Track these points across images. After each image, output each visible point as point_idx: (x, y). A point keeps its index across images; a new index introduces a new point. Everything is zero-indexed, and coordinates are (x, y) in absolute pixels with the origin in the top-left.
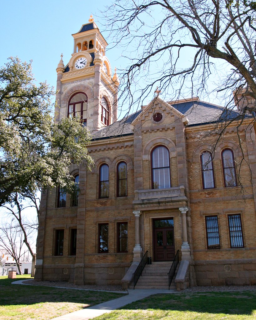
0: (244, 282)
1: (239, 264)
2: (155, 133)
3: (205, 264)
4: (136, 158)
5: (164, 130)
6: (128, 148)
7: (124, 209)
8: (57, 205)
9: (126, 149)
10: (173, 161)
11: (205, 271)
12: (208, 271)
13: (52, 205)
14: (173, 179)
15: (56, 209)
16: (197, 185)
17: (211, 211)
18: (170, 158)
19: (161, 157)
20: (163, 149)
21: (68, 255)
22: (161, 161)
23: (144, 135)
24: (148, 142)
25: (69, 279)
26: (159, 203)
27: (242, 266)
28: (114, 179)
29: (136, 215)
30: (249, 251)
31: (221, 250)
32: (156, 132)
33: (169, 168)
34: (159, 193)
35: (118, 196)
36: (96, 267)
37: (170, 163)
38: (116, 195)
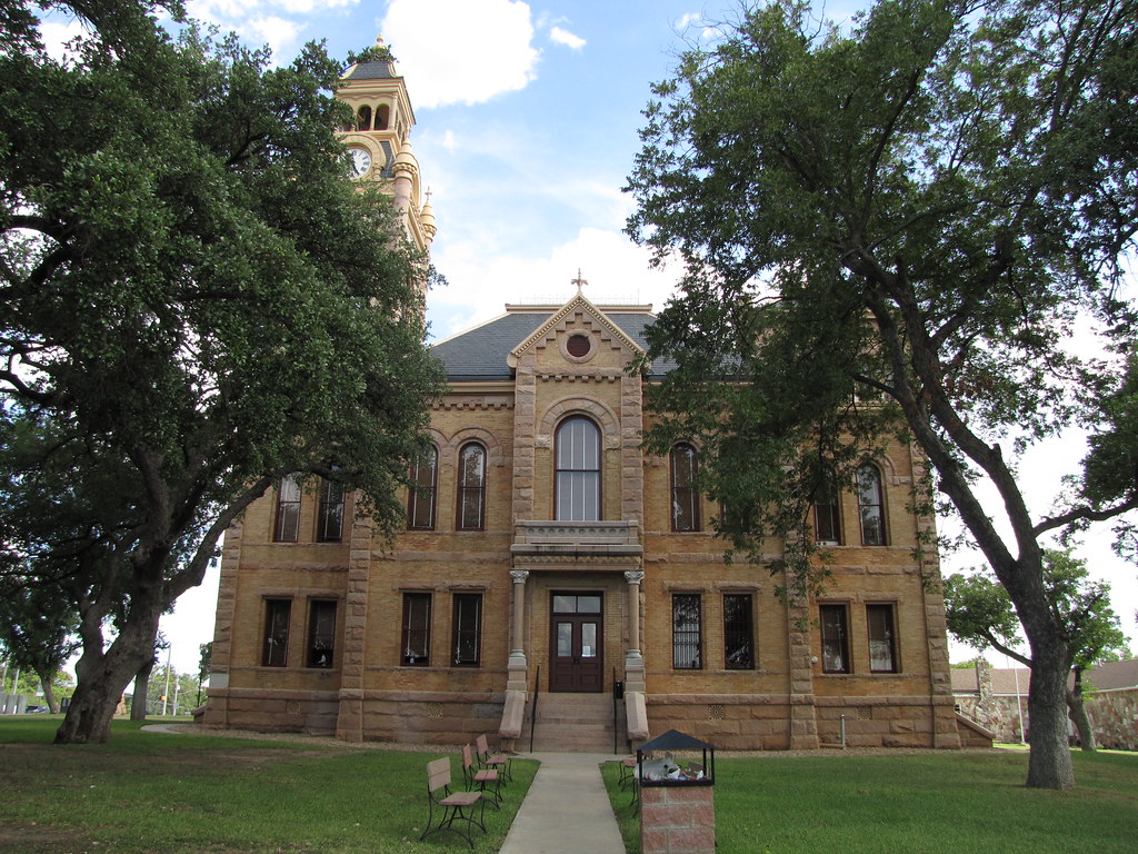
0: (750, 744)
1: (741, 704)
2: (569, 384)
3: (665, 702)
4: (519, 439)
5: (592, 381)
6: (491, 410)
7: (474, 562)
8: (272, 534)
9: (488, 413)
10: (611, 457)
11: (665, 718)
12: (672, 717)
13: (260, 534)
14: (607, 500)
15: (271, 546)
16: (659, 520)
17: (687, 582)
18: (603, 448)
19: (578, 445)
20: (585, 426)
21: (303, 666)
22: (578, 453)
23: (542, 385)
24: (551, 405)
25: (303, 727)
26: (577, 554)
27: (748, 709)
28: (451, 483)
29: (519, 581)
30: (765, 678)
31: (704, 671)
32: (572, 381)
33: (596, 475)
34: (577, 530)
35: (458, 527)
36: (396, 699)
37: (604, 461)
38: (454, 526)
